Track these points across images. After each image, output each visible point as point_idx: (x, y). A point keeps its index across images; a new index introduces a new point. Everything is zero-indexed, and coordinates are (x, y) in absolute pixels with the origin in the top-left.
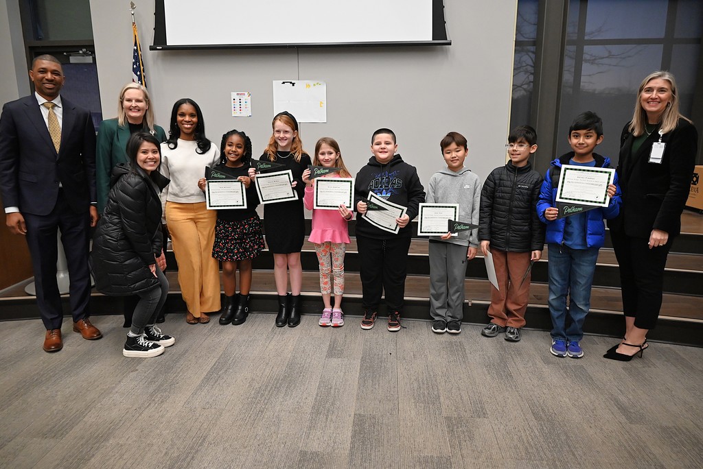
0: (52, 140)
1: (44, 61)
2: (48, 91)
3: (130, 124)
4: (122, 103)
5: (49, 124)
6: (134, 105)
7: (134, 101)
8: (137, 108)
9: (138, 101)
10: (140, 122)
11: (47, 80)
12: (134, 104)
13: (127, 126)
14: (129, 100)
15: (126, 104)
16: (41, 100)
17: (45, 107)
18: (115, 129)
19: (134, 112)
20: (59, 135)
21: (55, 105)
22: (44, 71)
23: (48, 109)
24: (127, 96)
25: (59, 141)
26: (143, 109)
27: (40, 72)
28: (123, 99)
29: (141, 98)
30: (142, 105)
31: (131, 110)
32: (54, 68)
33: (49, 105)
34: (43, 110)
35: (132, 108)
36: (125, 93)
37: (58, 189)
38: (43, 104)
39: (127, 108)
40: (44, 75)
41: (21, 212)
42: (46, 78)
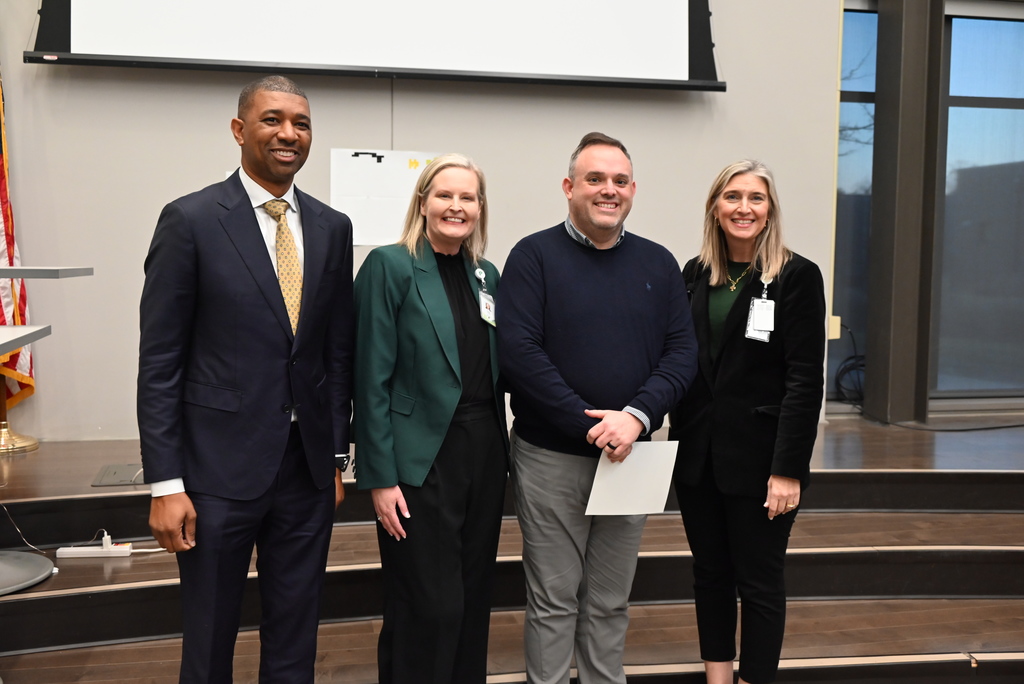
0: (283, 299)
1: (276, 94)
2: (282, 169)
3: (438, 256)
4: (420, 200)
5: (278, 258)
6: (456, 208)
7: (456, 198)
8: (461, 215)
9: (466, 197)
10: (455, 251)
11: (282, 141)
12: (456, 204)
13: (434, 263)
14: (446, 195)
15: (436, 204)
16: (258, 194)
17: (267, 212)
18: (410, 272)
19: (454, 223)
20: (298, 286)
21: (288, 206)
22: (277, 117)
23: (277, 217)
24: (440, 183)
25: (298, 301)
26: (473, 219)
27: (266, 120)
28: (427, 193)
29: (473, 190)
30: (472, 208)
31: (444, 219)
32: (298, 109)
33: (280, 207)
34: (261, 216)
35: (449, 214)
36: (437, 177)
37: (287, 430)
38: (263, 206)
39: (435, 215)
40: (276, 129)
41: (188, 492)
42: (282, 135)
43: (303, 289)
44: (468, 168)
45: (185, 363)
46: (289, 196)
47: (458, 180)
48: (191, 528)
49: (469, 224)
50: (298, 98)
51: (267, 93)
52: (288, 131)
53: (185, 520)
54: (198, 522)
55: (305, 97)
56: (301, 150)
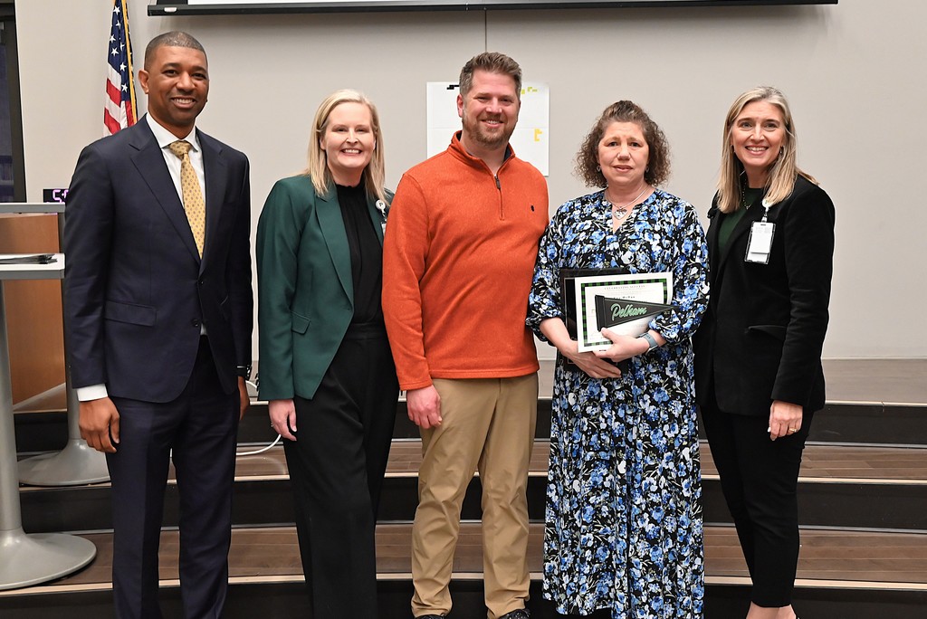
0: (190, 227)
1: (175, 48)
2: (181, 115)
3: (338, 186)
4: (320, 136)
5: (184, 192)
6: (352, 140)
7: (352, 130)
8: (358, 146)
9: (360, 129)
10: (356, 182)
11: (181, 90)
12: (352, 136)
13: (334, 193)
14: (342, 129)
15: (333, 138)
16: (164, 136)
17: (173, 152)
18: (312, 201)
19: (351, 155)
20: (202, 215)
21: (191, 147)
22: (175, 70)
23: (181, 157)
24: (336, 119)
26: (369, 149)
27: (165, 72)
28: (325, 128)
29: (367, 122)
30: (367, 138)
31: (343, 151)
32: (197, 62)
33: (183, 148)
34: (169, 159)
35: (346, 146)
36: (333, 113)
37: (196, 343)
38: (168, 147)
39: (334, 148)
40: (176, 80)
41: (110, 396)
42: (180, 85)
43: (206, 218)
44: (360, 102)
45: (103, 286)
46: (191, 138)
47: (351, 114)
48: (115, 428)
49: (366, 154)
50: (194, 52)
51: (167, 48)
52: (186, 81)
53: (110, 421)
54: (121, 421)
55: (202, 50)
56: (199, 98)
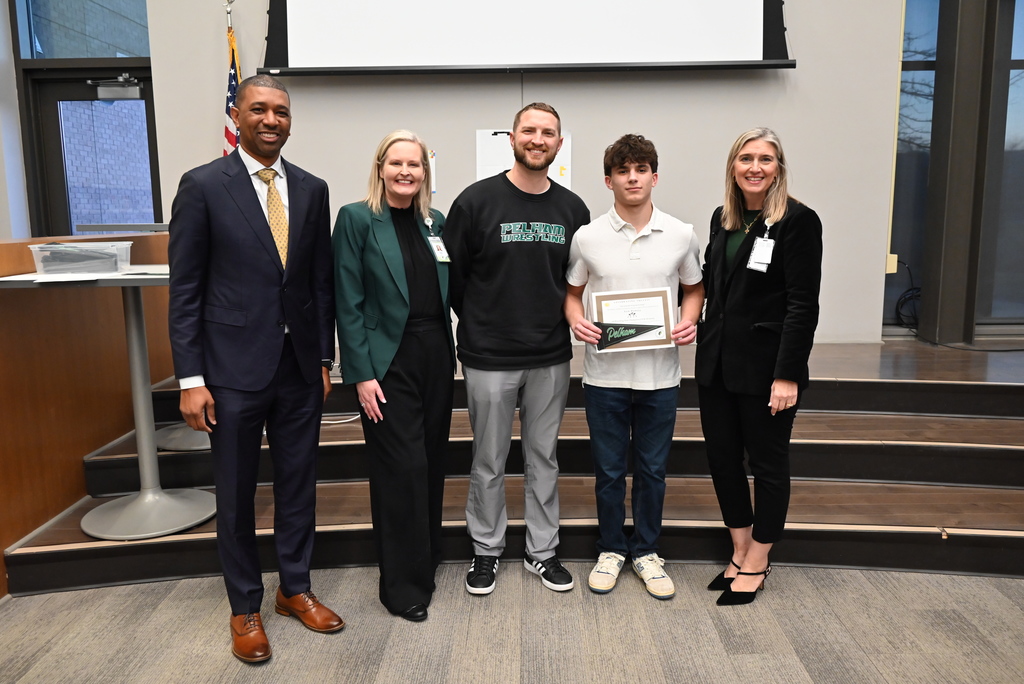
0: (274, 243)
1: (261, 89)
2: (266, 147)
3: (393, 210)
4: (380, 167)
5: (269, 212)
6: (405, 173)
7: (405, 165)
8: (409, 178)
9: (412, 164)
10: (407, 205)
11: (266, 126)
12: (405, 169)
13: (388, 215)
14: (397, 163)
15: (390, 170)
16: (253, 165)
17: (260, 178)
18: (369, 221)
19: (404, 184)
20: (286, 234)
21: (276, 174)
22: (262, 108)
23: (267, 182)
24: (392, 155)
25: (286, 244)
26: (419, 180)
27: (253, 110)
28: (384, 161)
29: (417, 159)
30: (418, 172)
31: (397, 181)
32: (279, 102)
33: (269, 175)
34: (257, 184)
35: (400, 177)
36: (390, 150)
37: (282, 339)
38: (256, 174)
39: (390, 178)
40: (262, 116)
41: (208, 385)
42: (266, 121)
43: (289, 235)
44: (413, 141)
45: (202, 292)
46: (277, 166)
47: (404, 151)
48: (211, 412)
49: (416, 184)
50: (278, 92)
51: (254, 88)
52: (271, 118)
53: (205, 407)
54: (217, 406)
55: (285, 91)
56: (283, 133)
